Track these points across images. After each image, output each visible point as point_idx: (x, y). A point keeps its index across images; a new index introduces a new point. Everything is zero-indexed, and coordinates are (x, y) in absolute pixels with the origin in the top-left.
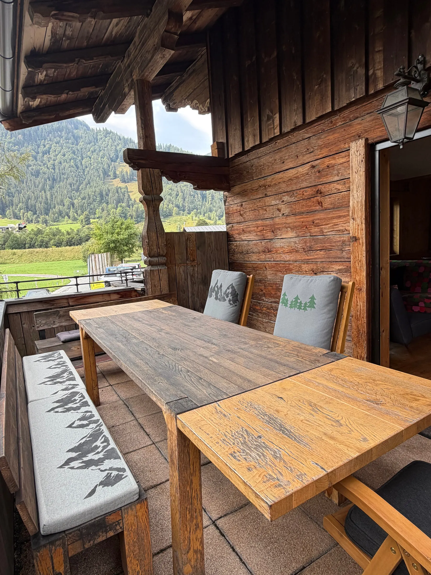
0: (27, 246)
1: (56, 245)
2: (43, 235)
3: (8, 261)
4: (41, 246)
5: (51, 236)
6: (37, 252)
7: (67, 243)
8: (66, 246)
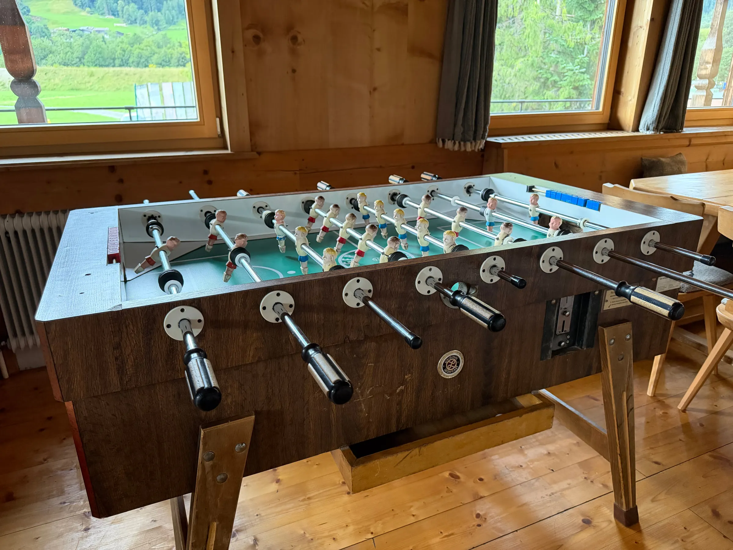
0: (117, 62)
1: (161, 64)
2: (142, 46)
3: (83, 86)
4: (138, 65)
5: (153, 48)
6: (127, 74)
7: (179, 61)
8: (178, 66)
